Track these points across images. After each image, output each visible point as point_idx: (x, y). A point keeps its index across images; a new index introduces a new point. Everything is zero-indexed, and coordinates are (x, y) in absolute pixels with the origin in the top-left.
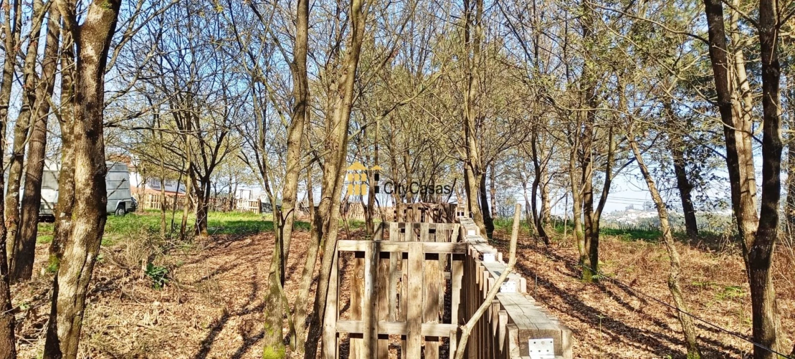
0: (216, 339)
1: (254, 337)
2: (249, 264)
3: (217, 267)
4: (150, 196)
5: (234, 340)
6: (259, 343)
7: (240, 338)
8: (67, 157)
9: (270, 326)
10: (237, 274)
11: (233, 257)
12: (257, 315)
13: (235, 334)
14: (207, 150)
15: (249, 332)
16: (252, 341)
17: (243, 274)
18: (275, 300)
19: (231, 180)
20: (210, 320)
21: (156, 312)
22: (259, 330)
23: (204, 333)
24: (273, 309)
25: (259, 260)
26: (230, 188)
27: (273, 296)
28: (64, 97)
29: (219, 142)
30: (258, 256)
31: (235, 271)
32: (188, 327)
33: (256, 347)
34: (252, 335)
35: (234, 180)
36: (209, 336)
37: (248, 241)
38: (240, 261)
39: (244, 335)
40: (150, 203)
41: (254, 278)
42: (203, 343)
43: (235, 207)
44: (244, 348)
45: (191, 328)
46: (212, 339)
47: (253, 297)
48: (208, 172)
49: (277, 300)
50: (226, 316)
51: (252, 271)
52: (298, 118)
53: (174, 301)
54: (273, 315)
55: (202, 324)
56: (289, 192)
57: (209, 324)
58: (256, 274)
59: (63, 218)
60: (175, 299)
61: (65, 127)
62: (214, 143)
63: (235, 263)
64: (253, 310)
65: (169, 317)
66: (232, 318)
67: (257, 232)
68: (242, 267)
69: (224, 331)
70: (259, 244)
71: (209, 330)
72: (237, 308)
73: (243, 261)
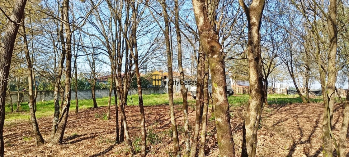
0: (293, 155)
2: (293, 119)
3: (278, 120)
4: (238, 88)
9: (326, 153)
10: (289, 123)
11: (284, 115)
12: (309, 145)
13: (302, 154)
15: (308, 153)
17: (292, 123)
18: (327, 139)
21: (262, 140)
22: (313, 152)
23: (286, 152)
24: (327, 144)
25: (298, 117)
26: (272, 84)
27: (326, 137)
29: (271, 63)
30: (296, 115)
31: (287, 122)
32: (278, 148)
36: (289, 154)
37: (288, 107)
38: (288, 117)
39: (306, 155)
40: (238, 91)
41: (298, 125)
43: (275, 92)
45: (280, 149)
46: (291, 155)
47: (302, 135)
48: (267, 77)
49: (329, 139)
50: (295, 145)
51: (296, 122)
52: (333, 45)
53: (268, 135)
54: (327, 147)
55: (284, 148)
56: (331, 84)
57: (288, 148)
58: (298, 123)
62: (268, 64)
63: (286, 117)
64: (305, 142)
65: (268, 143)
66: (298, 145)
67: (291, 103)
68: (291, 120)
69: (295, 151)
70: (293, 109)
71: (288, 151)
72: (297, 140)
73: (290, 117)
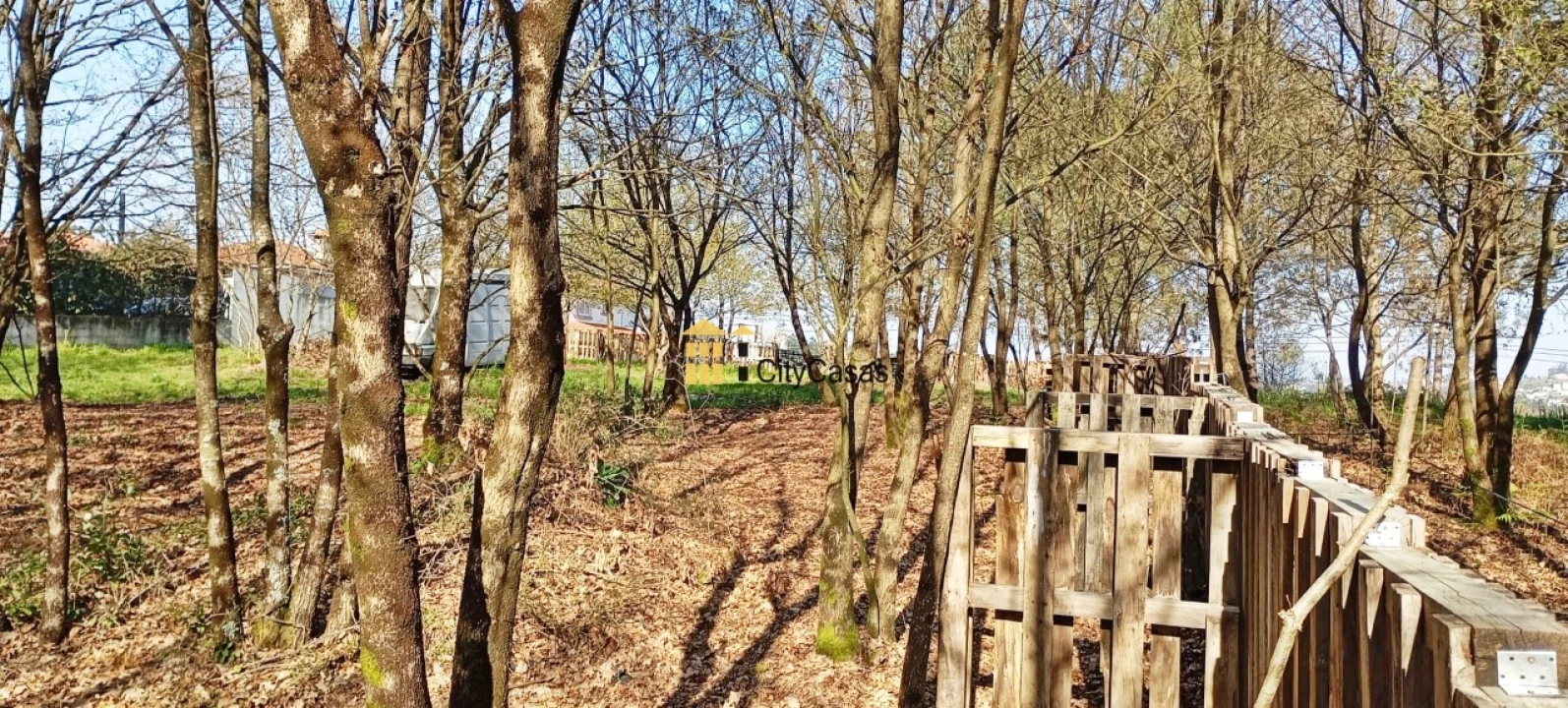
0: (724, 605)
1: (794, 605)
2: (768, 466)
3: (711, 469)
4: (577, 335)
5: (757, 610)
6: (805, 619)
7: (767, 606)
8: (451, 262)
9: (830, 588)
10: (748, 484)
11: (737, 452)
12: (795, 564)
13: (759, 600)
14: (685, 247)
15: (783, 595)
16: (791, 613)
17: (758, 484)
18: (838, 537)
19: (722, 305)
20: (711, 570)
21: (616, 549)
22: (802, 592)
23: (701, 594)
24: (836, 555)
25: (787, 459)
26: (721, 321)
27: (836, 529)
28: (445, 150)
29: (707, 234)
30: (783, 450)
31: (743, 478)
32: (673, 580)
33: (799, 624)
34: (790, 603)
35: (727, 306)
36: (711, 600)
37: (762, 421)
38: (750, 460)
39: (774, 601)
40: (576, 346)
41: (779, 492)
42: (702, 611)
43: (730, 357)
44: (777, 626)
45: (678, 583)
46: (717, 606)
47: (782, 528)
48: (688, 290)
49: (844, 538)
50: (740, 564)
51: (774, 480)
52: (884, 183)
53: (643, 530)
54: (835, 566)
55: (697, 577)
56: (865, 328)
57: (710, 576)
58: (782, 485)
59: (446, 372)
60: (646, 526)
61: (447, 206)
62: (697, 237)
63: (743, 462)
64: (786, 554)
65: (638, 560)
66: (752, 567)
67: (776, 405)
68: (757, 471)
69: (737, 591)
70: (780, 429)
71: (711, 587)
72: (756, 548)
73: (757, 460)
